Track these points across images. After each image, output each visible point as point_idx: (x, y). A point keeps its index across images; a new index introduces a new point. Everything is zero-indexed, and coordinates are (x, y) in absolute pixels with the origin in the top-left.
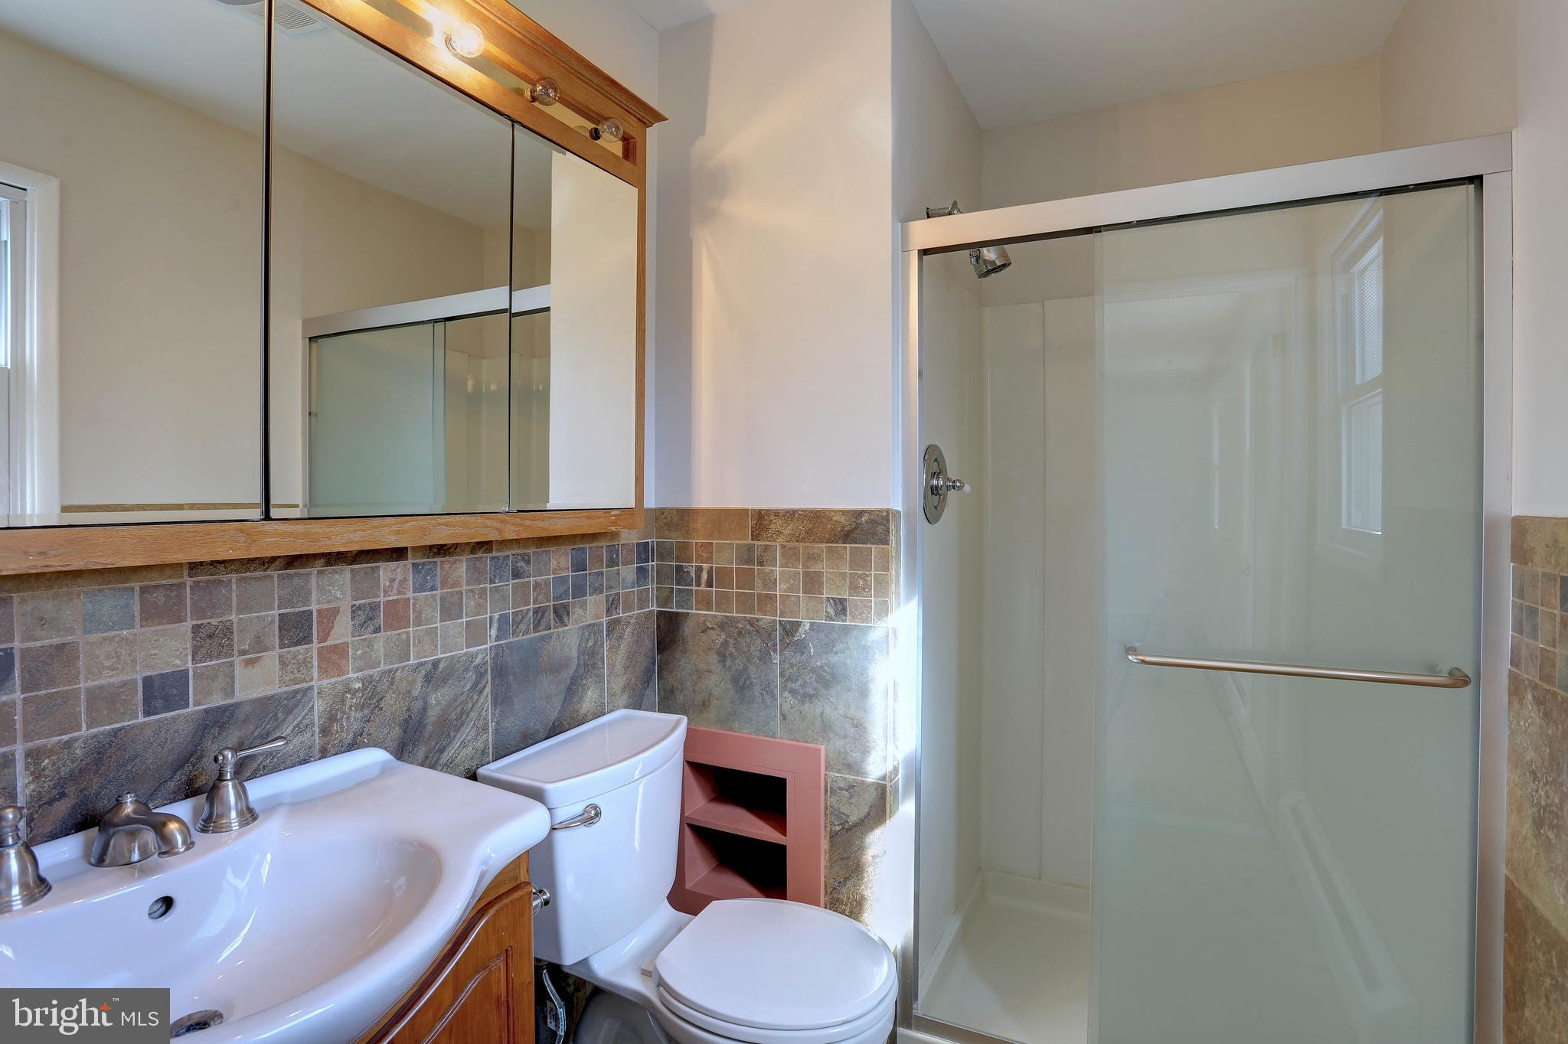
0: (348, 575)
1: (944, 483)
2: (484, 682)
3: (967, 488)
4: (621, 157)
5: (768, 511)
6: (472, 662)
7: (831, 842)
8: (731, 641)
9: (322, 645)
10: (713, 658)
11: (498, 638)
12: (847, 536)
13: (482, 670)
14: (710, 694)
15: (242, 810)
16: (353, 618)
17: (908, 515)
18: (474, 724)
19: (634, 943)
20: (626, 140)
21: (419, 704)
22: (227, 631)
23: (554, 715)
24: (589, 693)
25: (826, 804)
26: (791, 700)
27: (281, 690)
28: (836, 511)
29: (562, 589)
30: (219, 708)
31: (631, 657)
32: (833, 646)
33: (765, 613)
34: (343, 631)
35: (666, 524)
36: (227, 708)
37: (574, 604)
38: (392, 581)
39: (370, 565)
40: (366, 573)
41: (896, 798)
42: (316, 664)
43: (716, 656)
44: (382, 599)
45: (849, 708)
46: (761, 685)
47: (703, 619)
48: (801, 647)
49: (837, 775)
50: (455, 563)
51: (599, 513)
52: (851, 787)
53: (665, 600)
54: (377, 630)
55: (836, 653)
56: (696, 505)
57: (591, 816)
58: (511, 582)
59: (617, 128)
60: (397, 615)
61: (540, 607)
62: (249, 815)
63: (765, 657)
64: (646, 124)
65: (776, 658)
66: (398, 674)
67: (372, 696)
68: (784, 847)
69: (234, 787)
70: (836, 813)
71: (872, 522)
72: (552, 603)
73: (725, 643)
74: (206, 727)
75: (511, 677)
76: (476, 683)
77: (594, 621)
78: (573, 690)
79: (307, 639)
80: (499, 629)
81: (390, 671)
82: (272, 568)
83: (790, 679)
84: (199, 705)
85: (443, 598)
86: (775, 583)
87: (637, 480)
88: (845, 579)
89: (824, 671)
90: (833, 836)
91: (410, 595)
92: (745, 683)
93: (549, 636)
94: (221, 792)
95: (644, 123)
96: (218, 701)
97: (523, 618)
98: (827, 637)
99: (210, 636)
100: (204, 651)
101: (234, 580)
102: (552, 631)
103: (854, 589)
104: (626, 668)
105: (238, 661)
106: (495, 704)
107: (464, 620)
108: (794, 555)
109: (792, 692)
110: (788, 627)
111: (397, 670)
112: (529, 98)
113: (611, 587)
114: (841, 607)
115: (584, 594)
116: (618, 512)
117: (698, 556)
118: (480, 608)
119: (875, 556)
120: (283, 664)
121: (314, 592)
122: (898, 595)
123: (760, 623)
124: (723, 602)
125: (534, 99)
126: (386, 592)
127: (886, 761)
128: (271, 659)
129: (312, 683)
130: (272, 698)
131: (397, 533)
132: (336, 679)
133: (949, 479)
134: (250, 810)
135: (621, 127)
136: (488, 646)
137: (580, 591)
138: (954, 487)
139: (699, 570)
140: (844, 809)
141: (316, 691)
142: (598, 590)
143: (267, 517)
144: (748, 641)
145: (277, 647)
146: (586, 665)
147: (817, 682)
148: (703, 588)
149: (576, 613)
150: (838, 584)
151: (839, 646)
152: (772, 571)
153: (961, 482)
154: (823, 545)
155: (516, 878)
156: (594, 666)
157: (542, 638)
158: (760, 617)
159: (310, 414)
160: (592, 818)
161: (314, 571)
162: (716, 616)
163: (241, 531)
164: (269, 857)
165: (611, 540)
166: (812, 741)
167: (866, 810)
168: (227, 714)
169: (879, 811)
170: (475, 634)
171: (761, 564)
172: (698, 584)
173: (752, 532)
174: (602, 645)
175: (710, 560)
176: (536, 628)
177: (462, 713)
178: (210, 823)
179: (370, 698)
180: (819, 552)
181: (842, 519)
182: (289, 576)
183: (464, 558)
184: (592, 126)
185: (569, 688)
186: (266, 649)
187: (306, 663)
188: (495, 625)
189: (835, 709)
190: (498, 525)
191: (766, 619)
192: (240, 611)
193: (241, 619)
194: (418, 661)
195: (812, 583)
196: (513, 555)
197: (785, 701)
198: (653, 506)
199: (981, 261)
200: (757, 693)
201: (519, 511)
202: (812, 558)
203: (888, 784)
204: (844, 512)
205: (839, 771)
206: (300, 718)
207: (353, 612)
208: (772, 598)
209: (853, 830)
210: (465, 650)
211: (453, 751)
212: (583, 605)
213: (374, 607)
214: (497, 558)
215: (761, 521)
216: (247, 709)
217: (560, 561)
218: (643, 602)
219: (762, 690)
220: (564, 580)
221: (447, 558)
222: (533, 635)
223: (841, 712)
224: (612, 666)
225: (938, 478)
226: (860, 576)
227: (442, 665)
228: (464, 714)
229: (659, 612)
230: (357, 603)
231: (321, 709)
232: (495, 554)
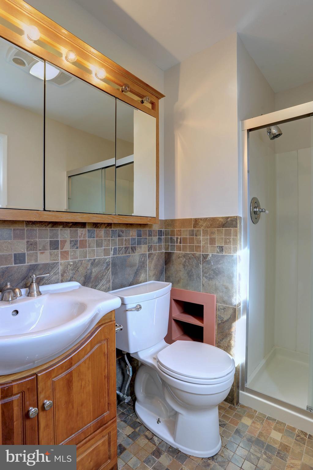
0: (69, 231)
1: (259, 210)
2: (109, 267)
3: (267, 212)
4: (151, 108)
5: (198, 219)
6: (105, 261)
7: (218, 326)
8: (187, 261)
9: (62, 250)
10: (181, 266)
11: (113, 255)
12: (223, 226)
13: (109, 264)
14: (180, 278)
15: (37, 291)
16: (70, 244)
17: (244, 219)
18: (106, 280)
19: (152, 350)
20: (153, 103)
21: (89, 271)
22: (36, 243)
23: (131, 280)
24: (142, 275)
25: (216, 314)
26: (206, 280)
27: (50, 262)
28: (220, 218)
29: (133, 242)
30: (34, 265)
31: (156, 265)
32: (219, 262)
33: (197, 251)
34: (67, 247)
35: (168, 225)
36: (36, 265)
37: (138, 247)
38: (82, 234)
39: (75, 229)
40: (74, 231)
41: (240, 313)
42: (60, 256)
43: (182, 266)
44: (79, 239)
45: (224, 282)
46: (196, 275)
47: (178, 254)
48: (208, 262)
49: (220, 304)
50: (100, 231)
51: (144, 218)
52: (224, 309)
53: (167, 248)
54: (77, 248)
55: (220, 264)
56: (176, 218)
57: (138, 308)
58: (117, 238)
59: (148, 99)
60: (83, 244)
61: (127, 247)
62: (39, 293)
63: (197, 266)
64: (159, 98)
65: (201, 266)
66: (83, 261)
67: (76, 267)
68: (203, 328)
69: (35, 285)
70: (220, 317)
71: (232, 220)
72: (130, 246)
73: (185, 262)
74: (30, 270)
75: (118, 267)
76: (107, 268)
77: (144, 253)
78: (137, 274)
79: (57, 248)
80: (114, 252)
81: (81, 260)
82: (48, 227)
83: (205, 273)
84: (28, 263)
85: (97, 241)
86: (201, 242)
87: (156, 209)
88: (223, 240)
89: (216, 270)
90: (219, 324)
91: (87, 239)
92: (191, 274)
93: (130, 256)
94: (32, 286)
95: (158, 98)
96: (33, 263)
97: (121, 249)
98: (217, 259)
99: (31, 244)
100: (29, 248)
101: (37, 229)
102: (130, 254)
103: (226, 243)
104: (154, 269)
105: (39, 252)
106: (112, 274)
107: (103, 248)
108: (207, 232)
109: (206, 277)
110: (205, 256)
111: (83, 260)
112: (121, 91)
113: (149, 243)
114: (221, 249)
115: (141, 244)
116: (150, 218)
117: (177, 234)
118: (108, 245)
119: (233, 232)
120: (51, 254)
121: (59, 235)
122: (240, 245)
123: (196, 255)
124: (185, 248)
125: (122, 91)
126: (80, 237)
127: (236, 300)
128: (48, 252)
129: (59, 261)
130: (48, 264)
131: (81, 218)
132: (65, 261)
133: (260, 209)
134: (40, 292)
135: (150, 99)
136: (110, 256)
137: (139, 243)
138: (262, 211)
139: (177, 238)
140: (222, 316)
141: (60, 264)
142: (145, 243)
143: (44, 210)
144: (192, 260)
145: (49, 249)
146: (141, 266)
147: (214, 274)
148: (178, 244)
149: (138, 249)
150: (221, 242)
151: (221, 262)
152: (200, 238)
153: (264, 209)
154: (216, 229)
155: (111, 318)
156: (144, 267)
157: (127, 256)
158: (196, 253)
159: (69, 198)
160: (139, 308)
161: (59, 229)
162: (182, 253)
163: (37, 213)
164: (43, 306)
165: (149, 228)
166: (212, 293)
167: (230, 316)
168: (36, 267)
169: (234, 317)
170: (106, 252)
171: (196, 236)
172: (177, 243)
173: (194, 226)
174: (146, 261)
175: (180, 235)
176: (125, 253)
177: (102, 276)
178: (29, 294)
179: (75, 268)
180: (214, 231)
181: (222, 220)
182: (52, 229)
183: (103, 229)
184: (141, 99)
185: (136, 273)
186: (46, 250)
187: (57, 255)
188: (113, 250)
189: (220, 282)
190: (112, 218)
191: (198, 253)
192: (39, 238)
193: (39, 241)
194: (89, 259)
195: (212, 241)
196: (118, 230)
197: (204, 280)
198: (163, 219)
199: (271, 134)
200: (195, 277)
201: (118, 215)
202: (212, 233)
203: (237, 308)
204: (222, 218)
205: (221, 303)
206: (55, 271)
207: (70, 242)
208: (199, 247)
209: (225, 323)
210: (103, 257)
211: (99, 287)
212: (141, 248)
213: (76, 241)
214: (113, 230)
215: (196, 222)
216: (41, 266)
217: (133, 233)
218: (160, 249)
219: (197, 276)
220: (134, 239)
221: (98, 229)
222: (124, 255)
223: (221, 283)
224: (150, 268)
225: (256, 208)
226: (228, 239)
227: (96, 261)
228: (103, 276)
229: (165, 252)
230: (72, 239)
231: (61, 269)
232: (112, 229)
